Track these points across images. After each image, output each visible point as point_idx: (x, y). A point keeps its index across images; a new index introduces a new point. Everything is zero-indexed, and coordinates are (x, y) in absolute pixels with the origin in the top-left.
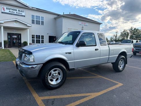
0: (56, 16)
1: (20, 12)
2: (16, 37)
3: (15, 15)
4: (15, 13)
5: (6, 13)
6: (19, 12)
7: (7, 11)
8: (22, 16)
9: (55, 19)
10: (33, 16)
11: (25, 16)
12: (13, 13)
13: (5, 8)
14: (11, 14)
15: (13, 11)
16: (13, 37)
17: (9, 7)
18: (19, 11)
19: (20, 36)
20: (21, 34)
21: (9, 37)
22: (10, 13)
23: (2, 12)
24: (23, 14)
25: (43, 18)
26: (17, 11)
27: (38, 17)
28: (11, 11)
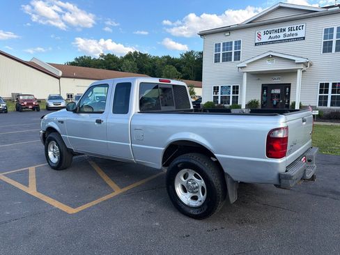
1: (293, 32)
2: (278, 91)
3: (281, 41)
4: (282, 38)
5: (262, 43)
6: (289, 33)
7: (265, 38)
8: (297, 39)
10: (328, 31)
11: (304, 38)
12: (277, 39)
13: (262, 34)
15: (278, 34)
16: (273, 91)
17: (270, 28)
18: (290, 29)
19: (287, 89)
20: (290, 84)
21: (265, 93)
22: (270, 40)
23: (256, 44)
24: (301, 34)
26: (287, 30)
28: (272, 35)
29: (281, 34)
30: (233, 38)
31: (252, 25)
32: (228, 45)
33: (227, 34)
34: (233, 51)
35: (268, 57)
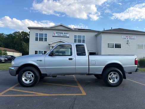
0: (96, 33)
1: (65, 34)
3: (62, 37)
4: (62, 36)
5: (55, 36)
6: (64, 34)
7: (56, 35)
8: (67, 37)
9: (96, 36)
10: (75, 36)
11: (69, 37)
13: (55, 33)
14: (59, 37)
17: (58, 32)
18: (65, 33)
23: (53, 36)
24: (68, 35)
25: (84, 36)
26: (64, 33)
27: (79, 36)
28: (59, 34)
29: (62, 34)
30: (44, 32)
31: (51, 29)
32: (41, 35)
33: (41, 30)
34: (44, 37)
35: (60, 41)
